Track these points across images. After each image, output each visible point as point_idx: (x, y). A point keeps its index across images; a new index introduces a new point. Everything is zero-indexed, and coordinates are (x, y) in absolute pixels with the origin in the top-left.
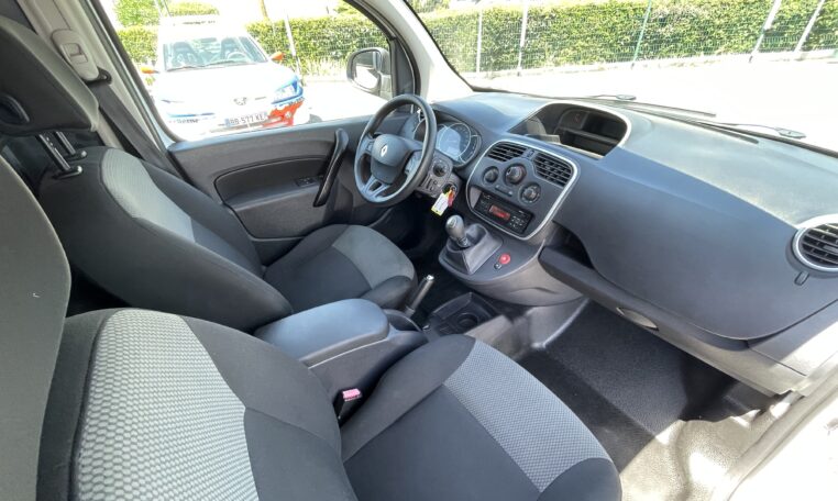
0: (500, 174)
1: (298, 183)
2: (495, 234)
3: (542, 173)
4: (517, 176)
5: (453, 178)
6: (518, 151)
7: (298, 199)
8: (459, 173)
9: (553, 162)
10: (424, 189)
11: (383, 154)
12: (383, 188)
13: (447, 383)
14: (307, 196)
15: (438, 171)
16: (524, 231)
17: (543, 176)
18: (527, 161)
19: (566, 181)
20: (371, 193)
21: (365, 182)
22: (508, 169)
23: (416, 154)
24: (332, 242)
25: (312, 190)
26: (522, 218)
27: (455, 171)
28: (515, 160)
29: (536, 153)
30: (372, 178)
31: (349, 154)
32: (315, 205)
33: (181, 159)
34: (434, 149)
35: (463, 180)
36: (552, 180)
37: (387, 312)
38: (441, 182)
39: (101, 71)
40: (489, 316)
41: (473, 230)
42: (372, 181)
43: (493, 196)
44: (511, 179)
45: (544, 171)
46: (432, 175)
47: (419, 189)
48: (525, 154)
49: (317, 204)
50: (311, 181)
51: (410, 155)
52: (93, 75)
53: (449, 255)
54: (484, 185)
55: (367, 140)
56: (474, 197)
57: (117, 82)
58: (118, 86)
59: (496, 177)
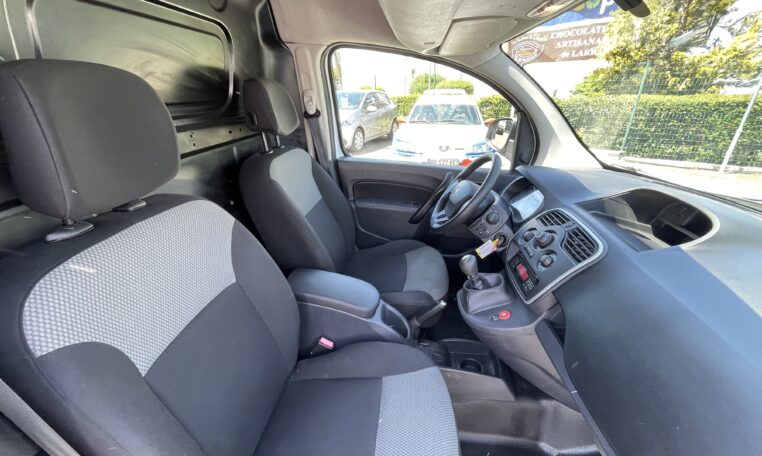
0: (535, 236)
2: (508, 287)
3: (568, 245)
4: (544, 241)
5: (507, 230)
6: (563, 220)
9: (585, 238)
12: (444, 219)
13: (384, 379)
16: (530, 295)
17: (567, 249)
18: (560, 231)
20: (436, 220)
21: (439, 212)
24: (406, 252)
25: (412, 209)
28: (554, 227)
29: (575, 226)
30: (443, 211)
32: (410, 222)
33: (341, 166)
36: (573, 255)
38: (491, 229)
39: (317, 111)
40: (493, 373)
41: (493, 278)
44: (538, 242)
46: (484, 221)
48: (567, 223)
49: (413, 221)
52: (312, 112)
53: (464, 291)
54: (520, 242)
56: (512, 251)
57: (323, 118)
58: (323, 120)
59: (531, 237)
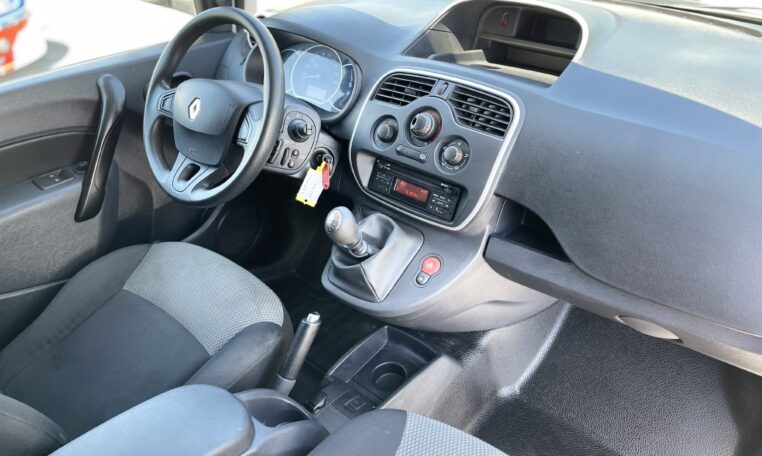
0: (401, 126)
1: (38, 182)
2: (410, 226)
3: (466, 117)
4: (428, 128)
5: (325, 142)
6: (424, 85)
7: (42, 213)
8: (333, 131)
9: (481, 98)
10: (276, 167)
11: (194, 115)
12: (203, 174)
14: (61, 205)
15: (297, 134)
16: (454, 216)
17: (467, 123)
18: (440, 101)
19: (505, 127)
20: (182, 185)
21: (168, 166)
22: (412, 119)
23: (253, 109)
26: (448, 196)
27: (326, 128)
28: (420, 102)
29: (451, 87)
30: (180, 158)
31: (131, 118)
32: (78, 218)
34: (285, 96)
35: (342, 142)
36: (483, 128)
37: (245, 396)
38: (305, 150)
41: (372, 225)
42: (181, 163)
43: (394, 163)
44: (419, 134)
45: (469, 115)
46: (287, 141)
47: (270, 168)
48: (435, 90)
49: (81, 216)
50: (63, 176)
51: (242, 113)
53: (338, 273)
54: (379, 148)
55: (160, 93)
56: (364, 168)
59: (395, 132)
